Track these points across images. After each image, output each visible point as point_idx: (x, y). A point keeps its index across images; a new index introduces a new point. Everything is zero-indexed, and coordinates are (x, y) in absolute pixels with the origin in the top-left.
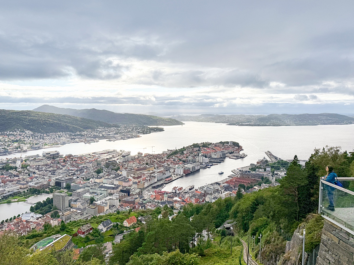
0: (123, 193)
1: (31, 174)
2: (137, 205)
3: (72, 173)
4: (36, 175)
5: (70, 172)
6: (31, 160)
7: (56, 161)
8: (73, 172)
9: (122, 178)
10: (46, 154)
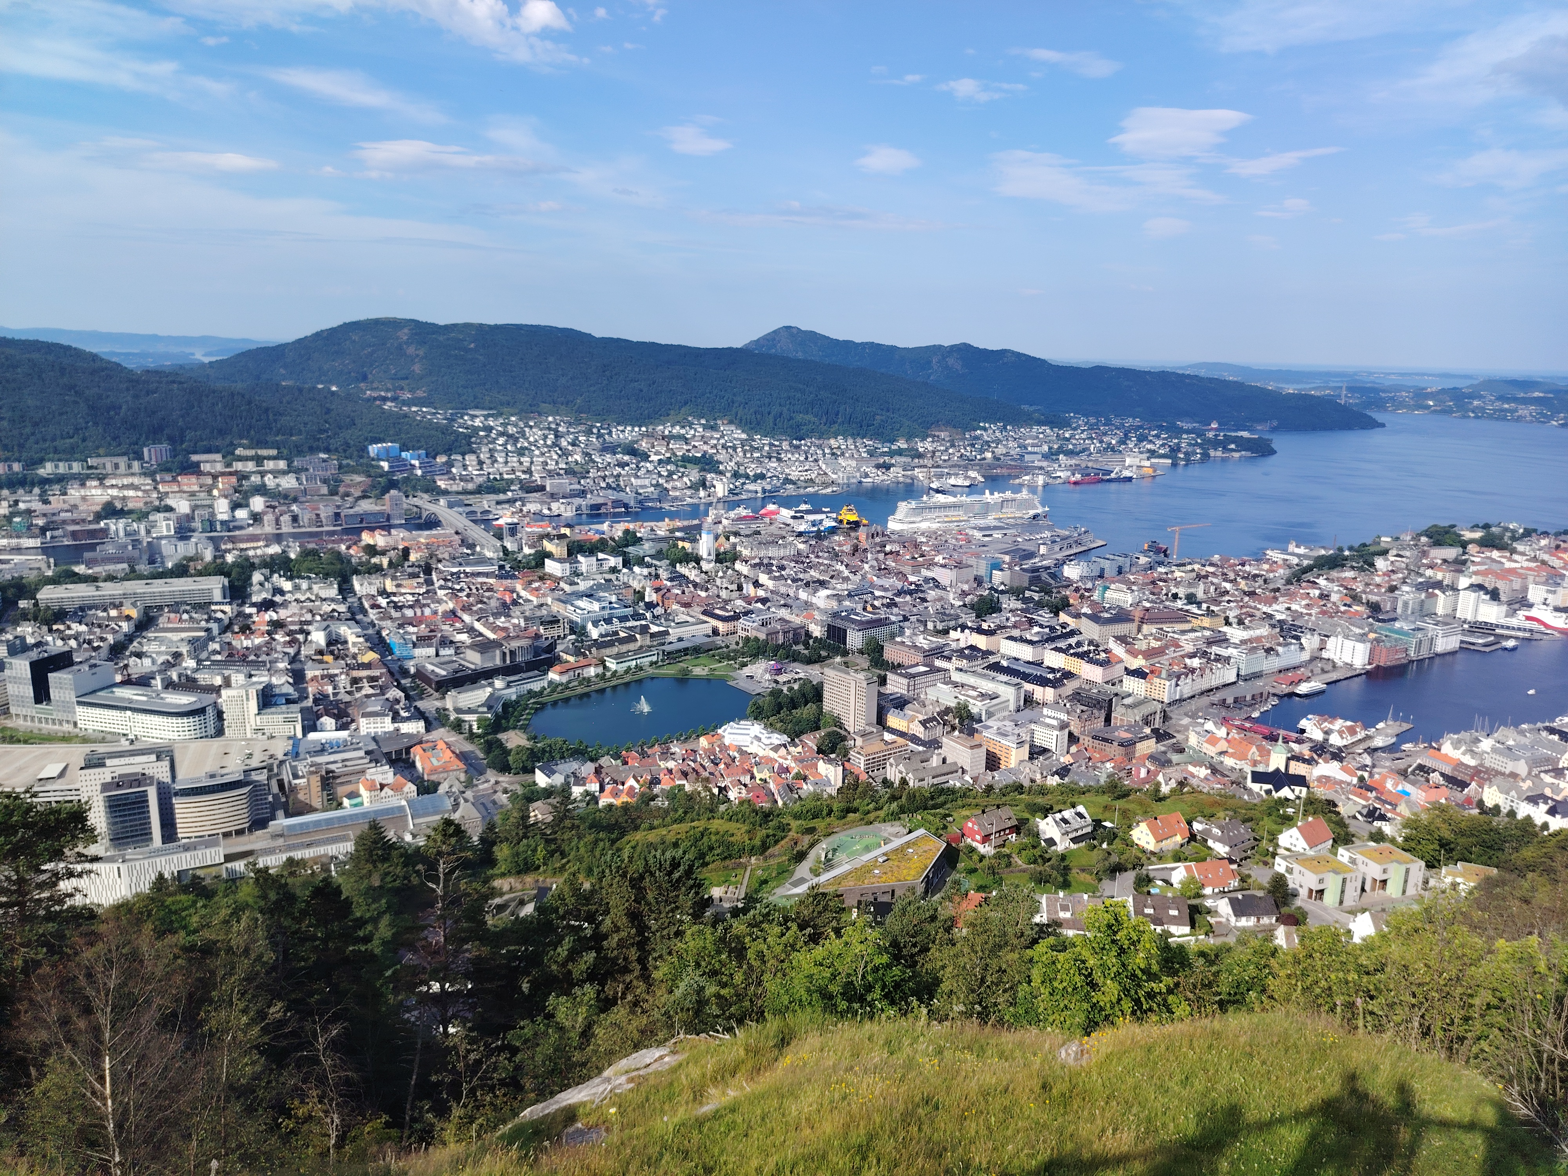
0: (1085, 708)
1: (745, 586)
2: (1144, 766)
3: (882, 597)
5: (877, 593)
6: (746, 536)
7: (828, 547)
8: (889, 594)
9: (1079, 644)
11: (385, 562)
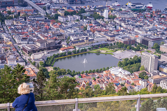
1: (117, 26)
3: (160, 31)
4: (122, 29)
5: (158, 30)
6: (118, 11)
7: (143, 15)
10: (132, 6)
11: (13, 16)
